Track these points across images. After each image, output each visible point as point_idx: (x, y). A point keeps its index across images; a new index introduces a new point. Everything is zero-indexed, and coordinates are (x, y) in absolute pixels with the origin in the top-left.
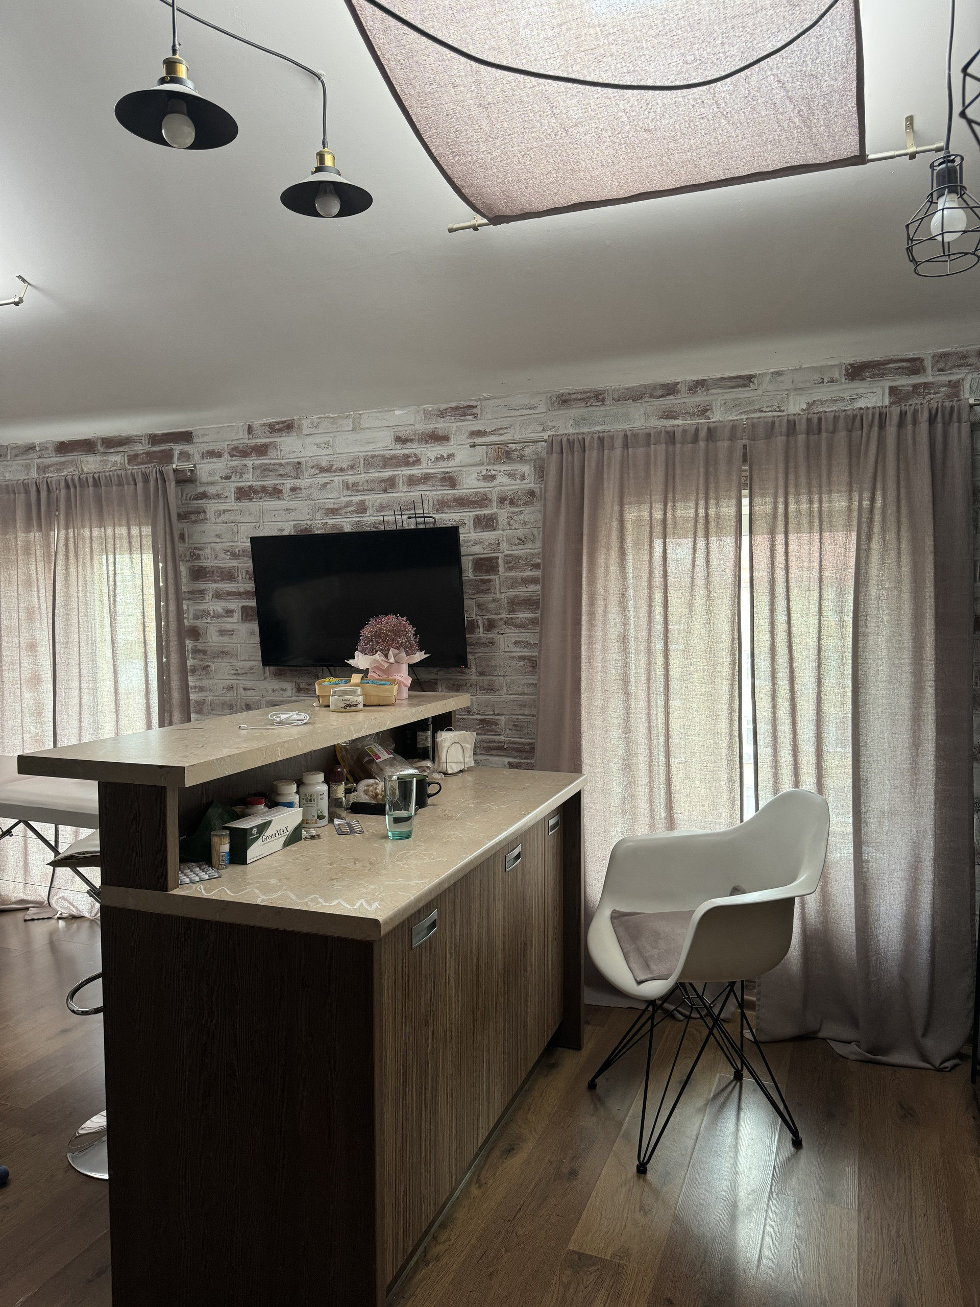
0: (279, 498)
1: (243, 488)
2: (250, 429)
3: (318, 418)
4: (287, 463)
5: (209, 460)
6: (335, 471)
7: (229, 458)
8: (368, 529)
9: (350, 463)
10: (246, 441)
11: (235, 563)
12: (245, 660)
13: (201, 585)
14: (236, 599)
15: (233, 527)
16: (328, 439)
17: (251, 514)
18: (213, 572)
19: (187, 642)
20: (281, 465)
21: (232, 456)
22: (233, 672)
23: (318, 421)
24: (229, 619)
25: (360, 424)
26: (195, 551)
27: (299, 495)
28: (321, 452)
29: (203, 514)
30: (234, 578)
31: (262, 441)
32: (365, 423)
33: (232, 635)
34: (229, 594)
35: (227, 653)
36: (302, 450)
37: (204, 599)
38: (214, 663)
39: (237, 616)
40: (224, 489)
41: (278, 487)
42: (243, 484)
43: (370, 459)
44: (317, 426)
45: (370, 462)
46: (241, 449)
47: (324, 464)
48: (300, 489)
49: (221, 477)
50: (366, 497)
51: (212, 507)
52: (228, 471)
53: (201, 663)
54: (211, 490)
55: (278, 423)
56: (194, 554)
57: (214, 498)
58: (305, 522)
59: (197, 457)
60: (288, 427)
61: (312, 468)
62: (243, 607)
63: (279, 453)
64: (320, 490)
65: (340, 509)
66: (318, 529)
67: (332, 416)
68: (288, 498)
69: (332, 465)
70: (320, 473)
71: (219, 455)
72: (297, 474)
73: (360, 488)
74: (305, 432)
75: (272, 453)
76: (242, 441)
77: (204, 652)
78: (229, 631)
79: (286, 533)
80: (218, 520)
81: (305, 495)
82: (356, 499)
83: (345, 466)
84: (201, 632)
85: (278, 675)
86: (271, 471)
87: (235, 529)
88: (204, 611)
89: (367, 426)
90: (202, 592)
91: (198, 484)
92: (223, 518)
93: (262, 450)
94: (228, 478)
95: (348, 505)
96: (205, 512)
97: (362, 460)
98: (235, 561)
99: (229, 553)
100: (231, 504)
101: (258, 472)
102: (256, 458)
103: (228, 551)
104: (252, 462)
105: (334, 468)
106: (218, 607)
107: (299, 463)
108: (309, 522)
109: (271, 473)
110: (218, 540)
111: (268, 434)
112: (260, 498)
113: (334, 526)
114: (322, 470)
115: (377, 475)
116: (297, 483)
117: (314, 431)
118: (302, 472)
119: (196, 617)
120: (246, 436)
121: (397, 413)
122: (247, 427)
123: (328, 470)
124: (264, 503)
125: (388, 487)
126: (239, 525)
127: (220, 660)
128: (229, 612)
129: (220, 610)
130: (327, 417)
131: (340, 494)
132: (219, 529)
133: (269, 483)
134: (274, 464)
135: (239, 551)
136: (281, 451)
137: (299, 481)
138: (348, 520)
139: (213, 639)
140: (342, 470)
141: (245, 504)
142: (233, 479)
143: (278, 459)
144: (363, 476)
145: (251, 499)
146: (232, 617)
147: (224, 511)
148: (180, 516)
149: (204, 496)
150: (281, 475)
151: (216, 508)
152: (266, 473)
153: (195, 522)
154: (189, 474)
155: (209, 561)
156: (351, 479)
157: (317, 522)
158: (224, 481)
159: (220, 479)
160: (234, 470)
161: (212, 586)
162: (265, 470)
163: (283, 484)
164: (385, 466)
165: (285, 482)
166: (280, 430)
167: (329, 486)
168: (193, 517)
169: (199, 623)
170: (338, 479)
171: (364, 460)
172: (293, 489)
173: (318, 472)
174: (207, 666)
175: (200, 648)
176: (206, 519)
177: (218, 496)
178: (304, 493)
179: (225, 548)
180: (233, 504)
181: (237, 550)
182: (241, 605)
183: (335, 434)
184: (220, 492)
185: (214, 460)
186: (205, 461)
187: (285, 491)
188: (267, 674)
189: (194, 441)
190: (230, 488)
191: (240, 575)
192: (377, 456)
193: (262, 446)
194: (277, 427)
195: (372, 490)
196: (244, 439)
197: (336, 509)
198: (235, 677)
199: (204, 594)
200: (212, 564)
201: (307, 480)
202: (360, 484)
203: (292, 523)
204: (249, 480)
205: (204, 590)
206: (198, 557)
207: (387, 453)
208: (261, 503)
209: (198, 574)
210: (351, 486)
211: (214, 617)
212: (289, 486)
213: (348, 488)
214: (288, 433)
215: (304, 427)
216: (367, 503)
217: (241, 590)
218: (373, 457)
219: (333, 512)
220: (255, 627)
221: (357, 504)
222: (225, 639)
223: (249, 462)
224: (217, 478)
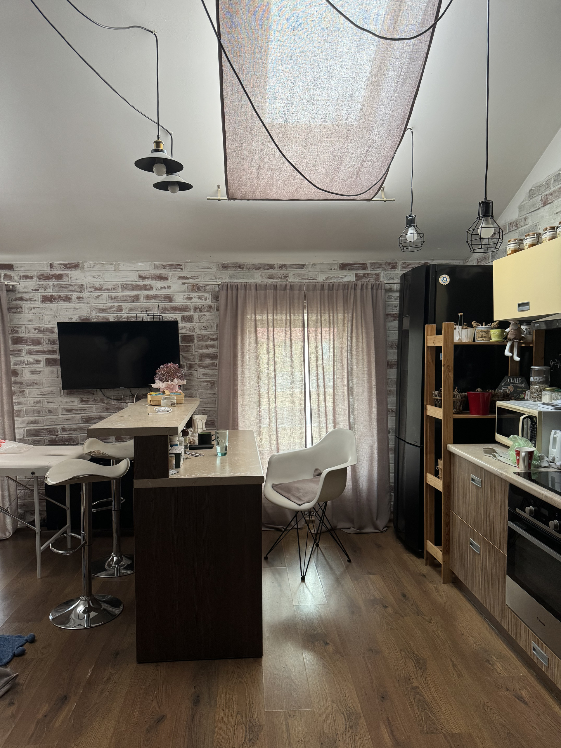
0: (69, 302)
1: (47, 296)
2: (51, 266)
3: (93, 263)
4: (75, 285)
5: (25, 280)
6: (104, 290)
7: (38, 280)
8: (123, 320)
9: (113, 287)
10: (49, 272)
11: (41, 335)
12: (48, 387)
13: (19, 347)
14: (42, 354)
15: (40, 316)
16: (100, 274)
17: (51, 310)
18: (27, 340)
19: (12, 378)
20: (70, 285)
21: (40, 279)
22: (40, 393)
23: (94, 264)
24: (38, 365)
25: (118, 268)
26: (15, 329)
27: (82, 301)
28: (95, 280)
29: (20, 309)
30: (41, 343)
31: (59, 272)
32: (121, 267)
33: (39, 373)
34: (38, 352)
35: (36, 384)
36: (84, 278)
37: (21, 354)
38: (27, 389)
39: (42, 364)
40: (34, 296)
41: (69, 296)
42: (46, 294)
43: (124, 285)
44: (93, 267)
45: (124, 287)
46: (46, 275)
47: (97, 286)
48: (83, 298)
49: (33, 290)
50: (122, 304)
51: (26, 305)
52: (37, 286)
53: (19, 389)
54: (26, 296)
55: (69, 264)
56: (14, 330)
57: (27, 300)
58: (86, 315)
59: (17, 278)
60: (76, 266)
61: (90, 288)
62: (47, 359)
63: (69, 279)
64: (95, 299)
65: (107, 309)
66: (94, 319)
67: (102, 263)
68: (75, 303)
69: (103, 287)
70: (95, 290)
71: (31, 278)
72: (81, 290)
73: (119, 299)
74: (85, 269)
75: (65, 279)
77: (21, 383)
78: (37, 371)
79: (74, 320)
80: (29, 312)
81: (86, 301)
82: (116, 305)
83: (110, 288)
84: (19, 372)
85: (69, 394)
86: (65, 288)
87: (41, 317)
88: (21, 361)
89: (121, 270)
90: (20, 351)
91: (17, 292)
92: (33, 311)
93: (59, 277)
94: (37, 290)
95: (112, 307)
96: (21, 308)
97: (120, 285)
98: (41, 334)
99: (37, 330)
100: (39, 304)
101: (56, 288)
102: (55, 281)
103: (37, 329)
104: (52, 283)
105: (103, 288)
106: (31, 358)
107: (82, 285)
108: (88, 315)
109: (64, 289)
110: (31, 323)
111: (63, 269)
112: (58, 302)
113: (103, 318)
114: (96, 289)
115: (128, 293)
116: (81, 295)
117: (91, 269)
118: (84, 289)
119: (15, 364)
120: (49, 269)
121: (140, 264)
122: (49, 265)
123: (100, 289)
124: (60, 304)
125: (135, 300)
126: (44, 315)
127: (32, 387)
128: (38, 362)
129: (32, 360)
130: (99, 263)
131: (107, 302)
132: (31, 317)
133: (63, 294)
134: (66, 285)
135: (44, 329)
136: (71, 278)
137: (82, 294)
138: (112, 315)
139: (26, 375)
140: (108, 290)
141: (47, 305)
142: (40, 291)
143: (69, 282)
144: (120, 293)
145: (52, 302)
146: (40, 364)
147: (34, 308)
148: (9, 309)
149: (21, 299)
150: (71, 290)
151: (29, 306)
152: (62, 289)
153: (15, 313)
154: (11, 287)
155: (24, 334)
156: (114, 295)
157: (93, 315)
158: (34, 292)
159: (31, 291)
160: (41, 286)
161: (26, 348)
162: (61, 287)
163: (72, 295)
164: (133, 289)
165: (73, 294)
166: (70, 268)
167: (100, 298)
168: (13, 310)
169: (17, 368)
170: (106, 294)
171: (121, 286)
172: (79, 298)
173: (94, 290)
174: (23, 391)
175: (19, 381)
176: (23, 312)
177: (30, 299)
178: (85, 300)
179: (35, 327)
180: (40, 304)
181: (42, 328)
182: (45, 357)
183: (104, 272)
184: (31, 298)
185: (28, 280)
186: (22, 281)
187: (73, 299)
188: (62, 393)
189: (15, 269)
190: (38, 296)
191: (44, 342)
192: (129, 284)
193: (59, 275)
194: (69, 266)
195: (126, 301)
196: (47, 270)
197: (105, 309)
198: (41, 396)
199: (21, 352)
200: (26, 336)
201: (86, 294)
202: (119, 297)
203: (78, 315)
204: (50, 292)
205: (21, 350)
206: (17, 332)
207: (134, 283)
208: (58, 304)
209: (17, 341)
210: (113, 298)
211: (27, 364)
212: (75, 296)
213: (112, 299)
214: (76, 269)
215: (86, 267)
216: (123, 307)
217: (46, 350)
218: (126, 284)
219: (103, 310)
220: (57, 369)
221: (117, 307)
222: (35, 376)
223: (51, 283)
224: (30, 290)
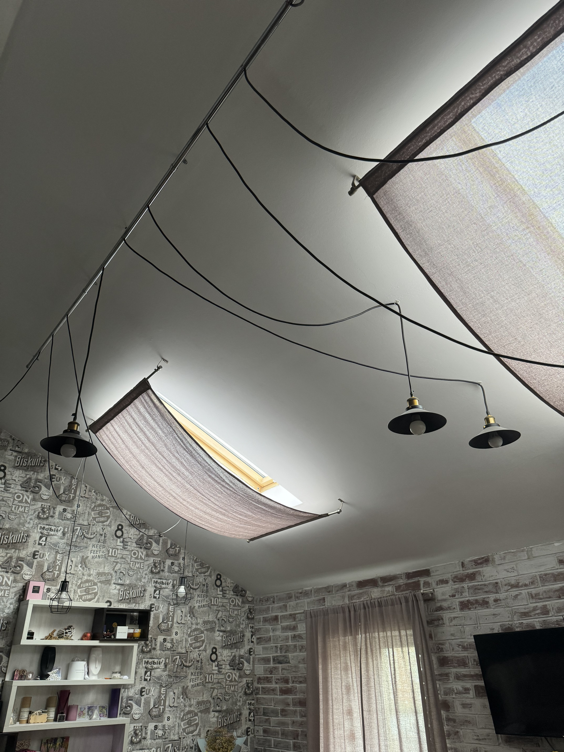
0: (487, 607)
1: (464, 602)
2: (463, 564)
3: (504, 553)
4: (489, 584)
5: (441, 586)
6: (522, 586)
7: (453, 583)
8: (553, 626)
9: (531, 580)
10: (462, 572)
11: (465, 654)
12: (483, 728)
13: (446, 670)
14: (470, 680)
15: (461, 628)
16: (512, 566)
17: (471, 619)
18: (452, 660)
19: (442, 712)
20: (485, 585)
21: (455, 582)
22: (475, 738)
23: (505, 555)
24: (468, 695)
25: (532, 554)
26: (440, 646)
27: (500, 604)
28: (509, 575)
29: (442, 620)
30: (466, 664)
31: (471, 571)
32: (535, 553)
33: (471, 707)
34: (465, 676)
35: (469, 722)
36: (497, 574)
37: (449, 680)
38: (462, 729)
39: (472, 693)
40: (452, 603)
41: (486, 600)
42: (463, 599)
43: (544, 577)
44: (504, 558)
45: (544, 578)
46: (459, 577)
47: (513, 582)
48: (500, 600)
49: (450, 596)
50: (547, 603)
51: (446, 615)
52: (453, 592)
53: (453, 729)
54: (445, 604)
55: (479, 559)
56: (439, 648)
57: (447, 609)
58: (508, 623)
59: (434, 585)
60: (486, 561)
61: (505, 585)
62: (476, 686)
63: (482, 578)
64: (514, 600)
65: (530, 612)
66: (517, 627)
67: (513, 551)
68: (493, 607)
69: (519, 583)
70: (511, 588)
71: (447, 582)
72: (497, 590)
73: (541, 597)
74: (497, 563)
75: (478, 578)
76: (459, 573)
77: (454, 721)
78: (469, 705)
79: (496, 631)
80: (451, 624)
81: (504, 604)
82: (540, 605)
83: (527, 582)
84: (450, 704)
85: (508, 742)
86: (479, 589)
87: (462, 629)
88: (450, 689)
89: (537, 555)
90: (447, 675)
91: (436, 601)
92: (454, 622)
93: (472, 577)
94: (453, 596)
95: (535, 609)
96: (442, 619)
97: (538, 577)
98: (466, 652)
99: (461, 647)
100: (458, 613)
101: (471, 591)
102: (469, 582)
103: (460, 645)
104: (467, 585)
105: (520, 584)
106: (458, 686)
107: (497, 583)
108: (510, 623)
109: (480, 591)
110: (453, 638)
111: (474, 566)
112: (476, 608)
113: (528, 625)
114: (513, 586)
115: (551, 587)
116: (497, 596)
117: (503, 562)
118: (500, 588)
119: (446, 694)
120: (461, 569)
121: (556, 544)
122: (461, 563)
123: (516, 586)
124: (479, 611)
125: (561, 595)
126: (465, 626)
127: (466, 728)
128: (467, 690)
129: (461, 689)
130: (510, 552)
131: (527, 602)
132: (452, 630)
133: (480, 597)
134: (481, 585)
135: (467, 645)
136: (484, 576)
137: (498, 595)
138: (537, 620)
139: (459, 711)
140: (526, 585)
141: (466, 613)
142: (457, 596)
143: (483, 581)
144: (541, 588)
145: (470, 609)
146: (469, 693)
147: (454, 618)
148: (429, 623)
149: (441, 608)
150: (486, 592)
151: (449, 616)
152: (477, 591)
153: (438, 626)
154: (430, 595)
155: (449, 652)
156: (534, 591)
157: (516, 622)
158: (452, 598)
159: (449, 597)
160: (457, 590)
161: (453, 670)
162: (476, 589)
163: (488, 597)
164: (555, 580)
165: (489, 596)
166: (481, 563)
167: (519, 597)
168: (436, 623)
169: (448, 698)
170: (524, 592)
171: (540, 577)
172: (496, 601)
173: (510, 588)
174: (458, 732)
175: (451, 717)
176: (444, 624)
177: (449, 608)
178: (503, 603)
179: (458, 643)
180: (459, 613)
181: (466, 644)
182: (474, 684)
183: (517, 562)
184: (450, 606)
185: (444, 585)
186: (439, 586)
187: (490, 602)
188: (500, 741)
189: (431, 575)
190: (456, 602)
191: (470, 662)
192: (549, 574)
193: (472, 574)
194: (479, 562)
195: (550, 598)
196: (459, 571)
197: (527, 613)
198: (477, 742)
199: (448, 676)
200: (451, 655)
201: (503, 594)
202: (541, 594)
203: (499, 624)
204: (467, 596)
205: (448, 673)
206: (442, 650)
207: (555, 572)
208: (476, 611)
209: (444, 662)
210: (534, 596)
211: (457, 693)
212: (492, 599)
213: (532, 597)
214: (487, 564)
215: (496, 560)
216: (548, 607)
217: (472, 673)
218: (546, 575)
219: (525, 615)
220: (486, 701)
221: (541, 608)
222: (467, 711)
223: (465, 585)
224: (447, 596)
